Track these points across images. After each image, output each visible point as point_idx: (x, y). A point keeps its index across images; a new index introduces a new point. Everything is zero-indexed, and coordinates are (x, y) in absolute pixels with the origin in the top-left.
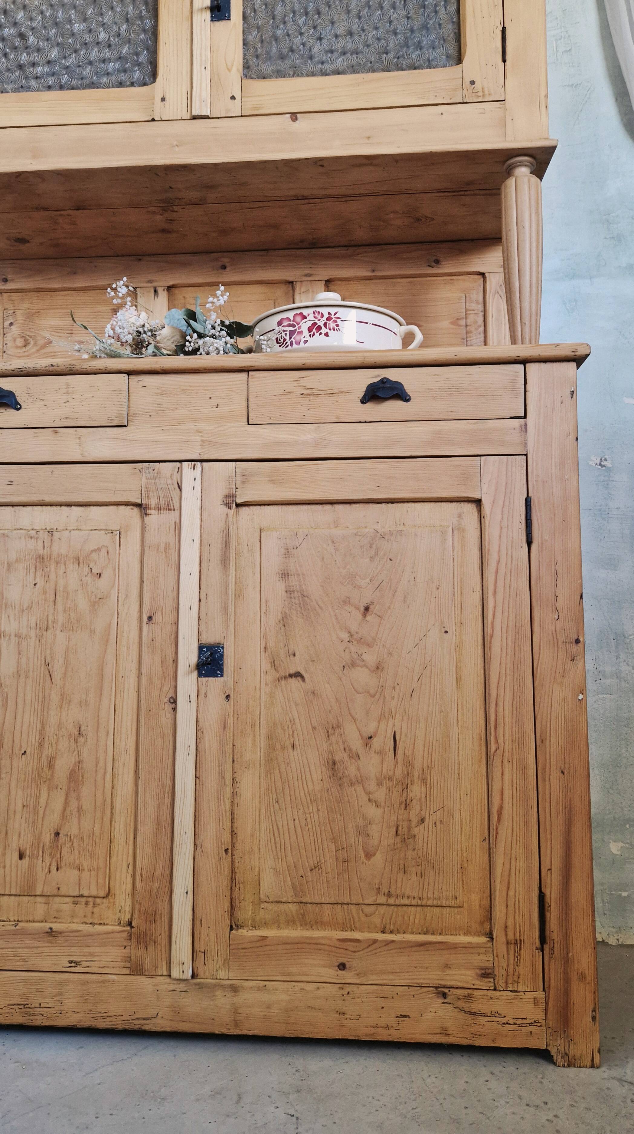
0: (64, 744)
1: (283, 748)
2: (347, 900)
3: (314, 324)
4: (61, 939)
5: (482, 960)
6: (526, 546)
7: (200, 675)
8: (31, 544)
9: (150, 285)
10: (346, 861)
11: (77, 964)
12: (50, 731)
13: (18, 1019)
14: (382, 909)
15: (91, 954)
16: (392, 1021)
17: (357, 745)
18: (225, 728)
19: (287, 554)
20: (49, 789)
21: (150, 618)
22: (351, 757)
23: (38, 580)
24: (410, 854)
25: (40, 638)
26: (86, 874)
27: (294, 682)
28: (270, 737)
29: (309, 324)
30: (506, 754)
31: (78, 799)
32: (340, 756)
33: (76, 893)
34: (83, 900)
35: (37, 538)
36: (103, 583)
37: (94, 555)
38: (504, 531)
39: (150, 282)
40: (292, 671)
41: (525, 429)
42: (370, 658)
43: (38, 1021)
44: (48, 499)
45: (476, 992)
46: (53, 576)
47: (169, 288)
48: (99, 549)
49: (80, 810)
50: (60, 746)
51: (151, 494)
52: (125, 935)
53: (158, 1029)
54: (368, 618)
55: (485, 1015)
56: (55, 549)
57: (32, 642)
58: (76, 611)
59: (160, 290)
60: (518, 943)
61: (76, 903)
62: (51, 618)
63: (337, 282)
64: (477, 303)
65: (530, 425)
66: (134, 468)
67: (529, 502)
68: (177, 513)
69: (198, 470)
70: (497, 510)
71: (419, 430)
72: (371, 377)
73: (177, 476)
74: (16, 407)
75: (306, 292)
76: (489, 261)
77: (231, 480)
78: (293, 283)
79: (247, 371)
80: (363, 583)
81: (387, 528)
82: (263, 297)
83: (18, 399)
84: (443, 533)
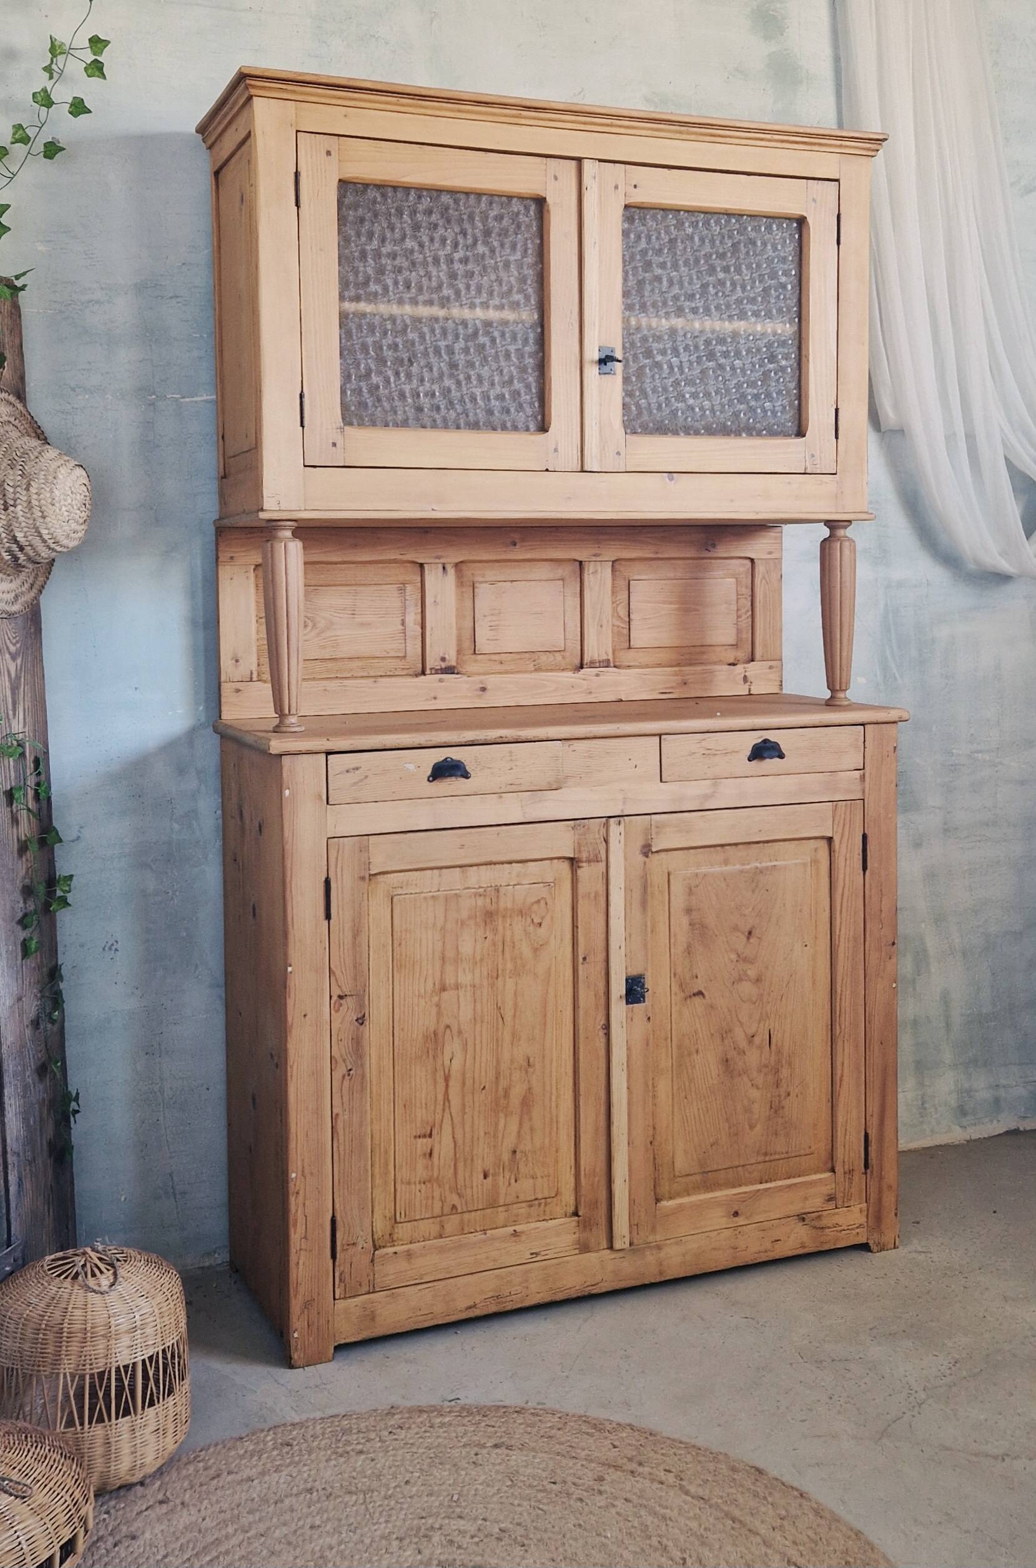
0: (516, 1075)
1: (689, 1055)
2: (737, 1163)
4: (523, 1237)
5: (826, 1190)
6: (862, 873)
7: (628, 1003)
8: (480, 902)
9: (437, 561)
10: (736, 1134)
11: (537, 1254)
12: (504, 1066)
13: (493, 1309)
14: (760, 1167)
15: (548, 1244)
16: (768, 1245)
17: (743, 1044)
18: (648, 1045)
19: (690, 892)
20: (506, 1116)
21: (584, 959)
22: (739, 1054)
23: (488, 934)
24: (780, 1121)
25: (492, 985)
26: (539, 1180)
27: (697, 1000)
28: (679, 1047)
30: (846, 1036)
31: (530, 1119)
32: (732, 1054)
33: (533, 1198)
34: (537, 1202)
35: (485, 896)
36: (542, 931)
37: (535, 907)
38: (848, 862)
39: (438, 557)
40: (696, 991)
41: (863, 777)
42: (752, 973)
43: (509, 1307)
44: (494, 859)
45: (824, 1213)
46: (500, 928)
47: (457, 565)
48: (538, 901)
49: (532, 1129)
50: (513, 1078)
51: (582, 848)
52: (574, 1224)
53: (604, 1290)
54: (752, 940)
55: (829, 1228)
56: (502, 905)
57: (485, 991)
58: (521, 958)
59: (448, 567)
60: (851, 1171)
61: (531, 1206)
62: (500, 967)
63: (623, 563)
64: (746, 587)
65: (867, 775)
66: (568, 826)
67: (865, 837)
68: (604, 863)
69: (622, 825)
70: (844, 846)
71: (789, 782)
72: (756, 738)
73: (603, 831)
74: (466, 775)
75: (595, 572)
76: (757, 547)
77: (647, 831)
78: (581, 562)
79: (660, 735)
80: (747, 912)
81: (764, 864)
82: (551, 576)
83: (467, 768)
84: (805, 865)
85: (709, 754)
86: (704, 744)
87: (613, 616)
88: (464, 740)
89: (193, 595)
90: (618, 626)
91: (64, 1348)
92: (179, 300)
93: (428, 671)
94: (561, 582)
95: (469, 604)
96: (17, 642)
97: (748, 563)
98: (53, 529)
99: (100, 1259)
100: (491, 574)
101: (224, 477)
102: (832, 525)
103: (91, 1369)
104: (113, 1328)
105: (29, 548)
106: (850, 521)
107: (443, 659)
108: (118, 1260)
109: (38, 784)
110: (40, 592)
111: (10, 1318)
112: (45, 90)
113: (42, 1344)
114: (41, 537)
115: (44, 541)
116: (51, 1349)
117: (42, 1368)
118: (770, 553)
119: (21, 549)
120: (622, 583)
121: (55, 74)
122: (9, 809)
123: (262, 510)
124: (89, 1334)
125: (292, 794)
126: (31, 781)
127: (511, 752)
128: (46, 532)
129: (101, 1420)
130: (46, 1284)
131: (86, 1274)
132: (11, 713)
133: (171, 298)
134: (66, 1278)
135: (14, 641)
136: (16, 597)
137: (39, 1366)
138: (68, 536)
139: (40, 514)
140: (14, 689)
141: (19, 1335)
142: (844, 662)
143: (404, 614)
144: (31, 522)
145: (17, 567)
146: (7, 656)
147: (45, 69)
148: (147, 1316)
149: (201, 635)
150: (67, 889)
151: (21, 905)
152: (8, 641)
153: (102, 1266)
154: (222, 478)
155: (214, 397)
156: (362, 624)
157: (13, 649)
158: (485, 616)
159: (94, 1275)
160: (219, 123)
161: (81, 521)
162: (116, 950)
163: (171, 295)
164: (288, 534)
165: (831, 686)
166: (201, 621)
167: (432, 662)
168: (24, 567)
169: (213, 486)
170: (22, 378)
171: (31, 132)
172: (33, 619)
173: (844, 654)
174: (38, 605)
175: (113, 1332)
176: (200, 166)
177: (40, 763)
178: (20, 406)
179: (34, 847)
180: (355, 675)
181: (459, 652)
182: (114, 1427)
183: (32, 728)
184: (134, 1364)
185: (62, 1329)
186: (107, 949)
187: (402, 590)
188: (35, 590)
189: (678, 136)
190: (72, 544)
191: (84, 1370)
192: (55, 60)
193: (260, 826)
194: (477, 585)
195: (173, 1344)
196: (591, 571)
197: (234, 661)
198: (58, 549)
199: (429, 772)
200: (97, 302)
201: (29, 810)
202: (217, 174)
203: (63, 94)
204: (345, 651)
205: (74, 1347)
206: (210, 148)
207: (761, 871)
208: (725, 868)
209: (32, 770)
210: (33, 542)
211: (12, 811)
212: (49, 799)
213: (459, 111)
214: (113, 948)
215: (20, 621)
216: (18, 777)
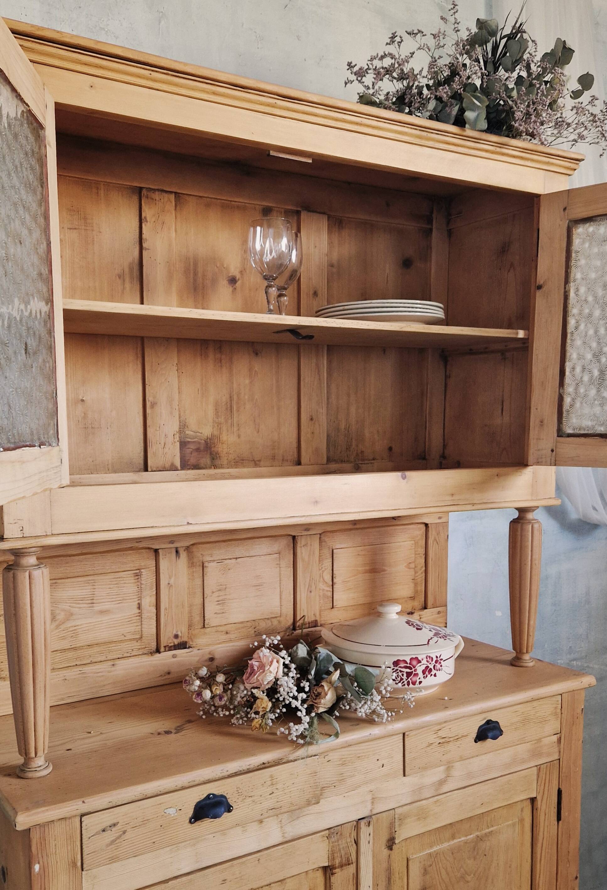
3: (427, 667)
6: (556, 823)
9: (171, 545)
19: (425, 872)
29: (423, 667)
38: (547, 816)
39: (171, 542)
41: (559, 740)
47: (189, 548)
51: (335, 855)
59: (182, 551)
63: (328, 534)
64: (422, 548)
65: (562, 737)
66: (323, 836)
67: (560, 792)
68: (355, 864)
69: (371, 826)
70: (544, 801)
71: (506, 755)
72: (479, 721)
73: (354, 834)
74: (228, 810)
75: (306, 545)
77: (392, 825)
78: (294, 537)
79: (404, 733)
80: (469, 878)
81: (484, 832)
83: (229, 802)
84: (514, 825)
85: (443, 742)
86: (441, 734)
87: (319, 581)
88: (228, 773)
90: (323, 590)
93: (162, 649)
94: (276, 556)
95: (199, 582)
97: (423, 527)
100: (220, 553)
107: (176, 636)
120: (327, 553)
125: (43, 869)
127: (271, 776)
143: (140, 598)
156: (102, 612)
158: (213, 592)
164: (33, 559)
167: (165, 640)
180: (94, 660)
181: (190, 626)
187: (138, 576)
194: (206, 564)
196: (304, 544)
199: (190, 812)
204: (84, 639)
207: (480, 839)
208: (452, 842)
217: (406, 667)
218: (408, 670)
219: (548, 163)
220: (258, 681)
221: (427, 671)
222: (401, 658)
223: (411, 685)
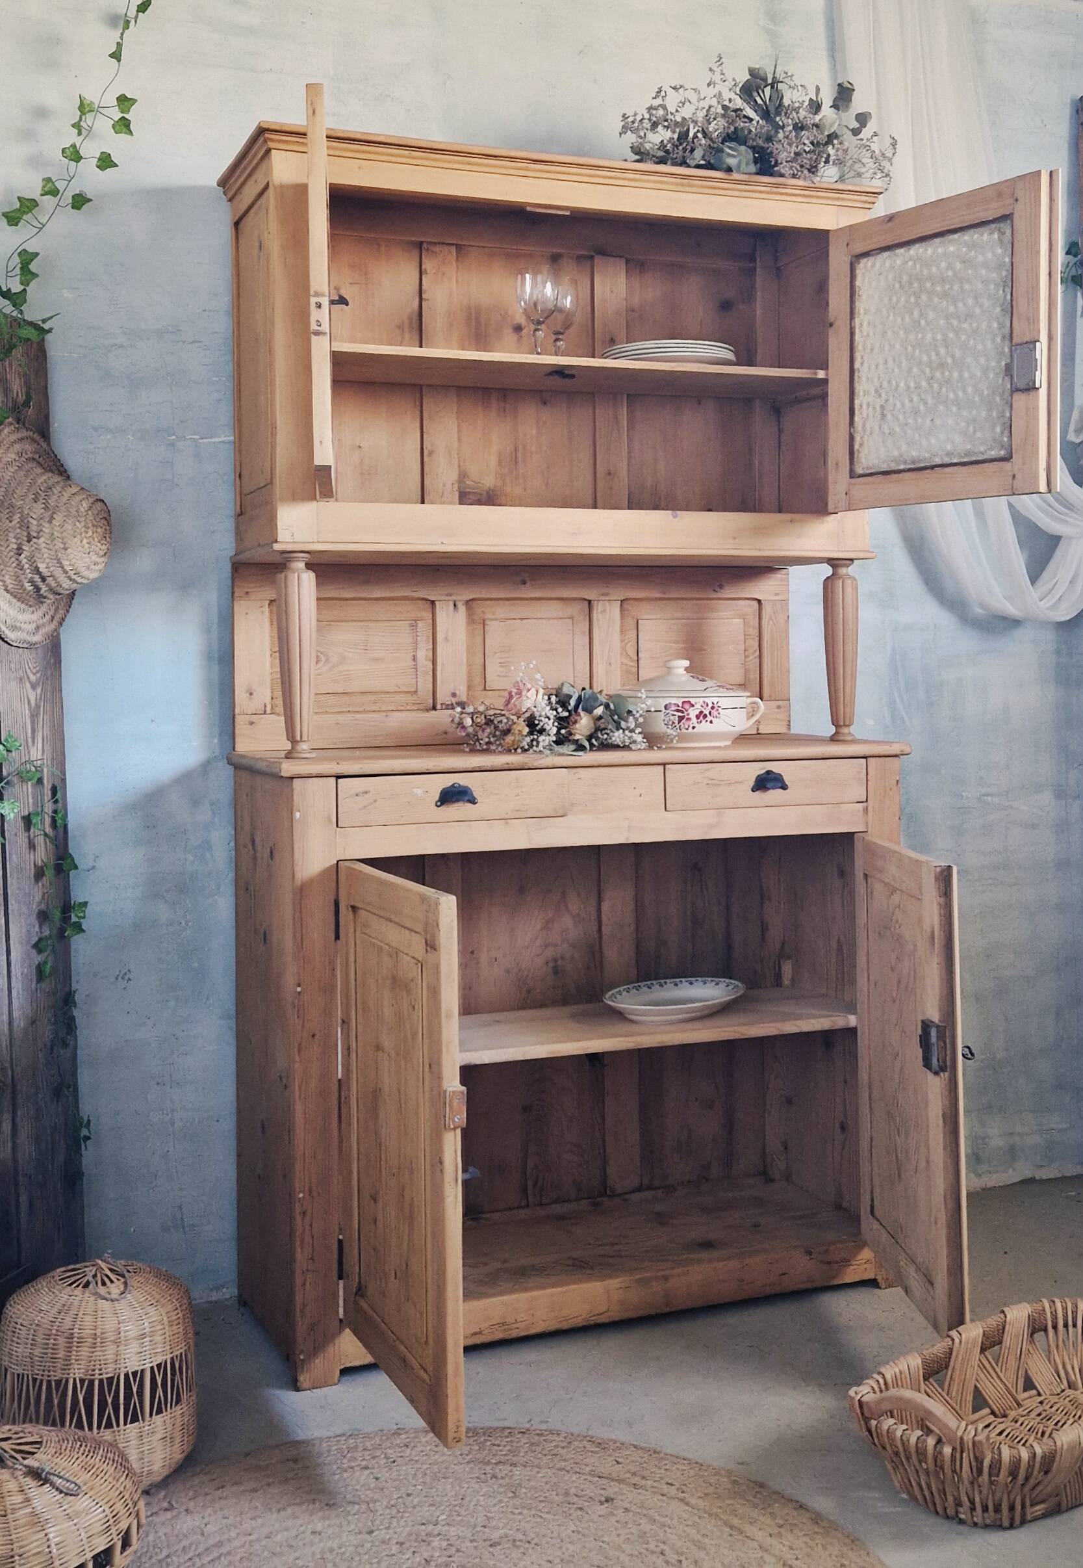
3: (701, 712)
9: (448, 598)
13: (499, 1336)
16: (777, 1279)
29: (697, 712)
39: (449, 595)
41: (866, 810)
43: (515, 1334)
45: (831, 1247)
47: (468, 602)
53: (610, 1320)
55: (837, 1262)
59: (460, 605)
63: (632, 602)
64: (754, 628)
65: (870, 808)
71: (793, 813)
72: (759, 769)
74: (473, 801)
75: (604, 611)
76: (764, 588)
78: (590, 602)
79: (664, 765)
82: (560, 614)
83: (475, 794)
85: (713, 784)
86: (709, 774)
87: (621, 655)
88: (472, 766)
89: (208, 631)
90: (626, 665)
91: (74, 1353)
92: (199, 344)
93: (439, 707)
94: (570, 621)
95: (479, 640)
96: (38, 672)
97: (755, 603)
98: (74, 561)
99: (111, 1270)
100: (501, 611)
101: (241, 514)
102: (834, 562)
103: (100, 1374)
104: (122, 1334)
105: (51, 579)
106: (852, 560)
107: (454, 695)
108: (129, 1271)
109: (55, 812)
110: (61, 624)
111: (22, 1325)
112: (74, 146)
113: (53, 1349)
114: (63, 568)
115: (66, 572)
116: (61, 1354)
117: (52, 1373)
118: (777, 594)
119: (43, 579)
120: (631, 623)
121: (83, 131)
122: (27, 834)
123: (276, 541)
124: (99, 1340)
125: (302, 816)
126: (49, 808)
127: (517, 779)
128: (68, 563)
129: (109, 1425)
130: (57, 1292)
131: (97, 1283)
132: (30, 740)
133: (191, 343)
134: (78, 1286)
135: (34, 671)
136: (38, 628)
137: (49, 1371)
138: (88, 568)
139: (62, 546)
140: (34, 716)
141: (30, 1341)
142: (848, 698)
143: (416, 651)
144: (53, 553)
145: (39, 598)
146: (28, 685)
147: (73, 126)
148: (155, 1324)
149: (216, 668)
150: (82, 915)
151: (37, 929)
152: (28, 670)
153: (113, 1277)
154: (239, 515)
155: (232, 438)
156: (375, 660)
157: (33, 678)
158: (495, 653)
159: (104, 1284)
160: (240, 176)
161: (102, 553)
162: (129, 979)
163: (191, 340)
164: (302, 565)
165: (835, 722)
166: (216, 656)
167: (443, 697)
168: (45, 597)
169: (229, 524)
170: (47, 418)
171: (60, 185)
172: (53, 650)
173: (848, 690)
174: (58, 636)
175: (122, 1338)
176: (221, 216)
177: (57, 792)
178: (44, 445)
179: (50, 873)
180: (367, 709)
181: (469, 688)
182: (122, 1432)
183: (50, 757)
184: (142, 1371)
185: (72, 1334)
186: (120, 978)
187: (414, 626)
188: (55, 622)
189: (680, 188)
190: (93, 575)
191: (93, 1375)
192: (83, 117)
193: (271, 853)
194: (487, 622)
195: (181, 1354)
196: (600, 610)
197: (248, 695)
198: (79, 580)
199: (437, 797)
200: (121, 346)
201: (46, 835)
202: (237, 224)
203: (91, 150)
204: (357, 686)
205: (84, 1352)
206: (230, 200)
209: (50, 797)
210: (55, 573)
211: (29, 837)
212: (65, 827)
213: (468, 164)
214: (126, 977)
215: (39, 651)
216: (35, 804)
217: (678, 711)
218: (680, 714)
219: (838, 199)
220: (515, 705)
221: (701, 716)
222: (674, 701)
223: (684, 731)
